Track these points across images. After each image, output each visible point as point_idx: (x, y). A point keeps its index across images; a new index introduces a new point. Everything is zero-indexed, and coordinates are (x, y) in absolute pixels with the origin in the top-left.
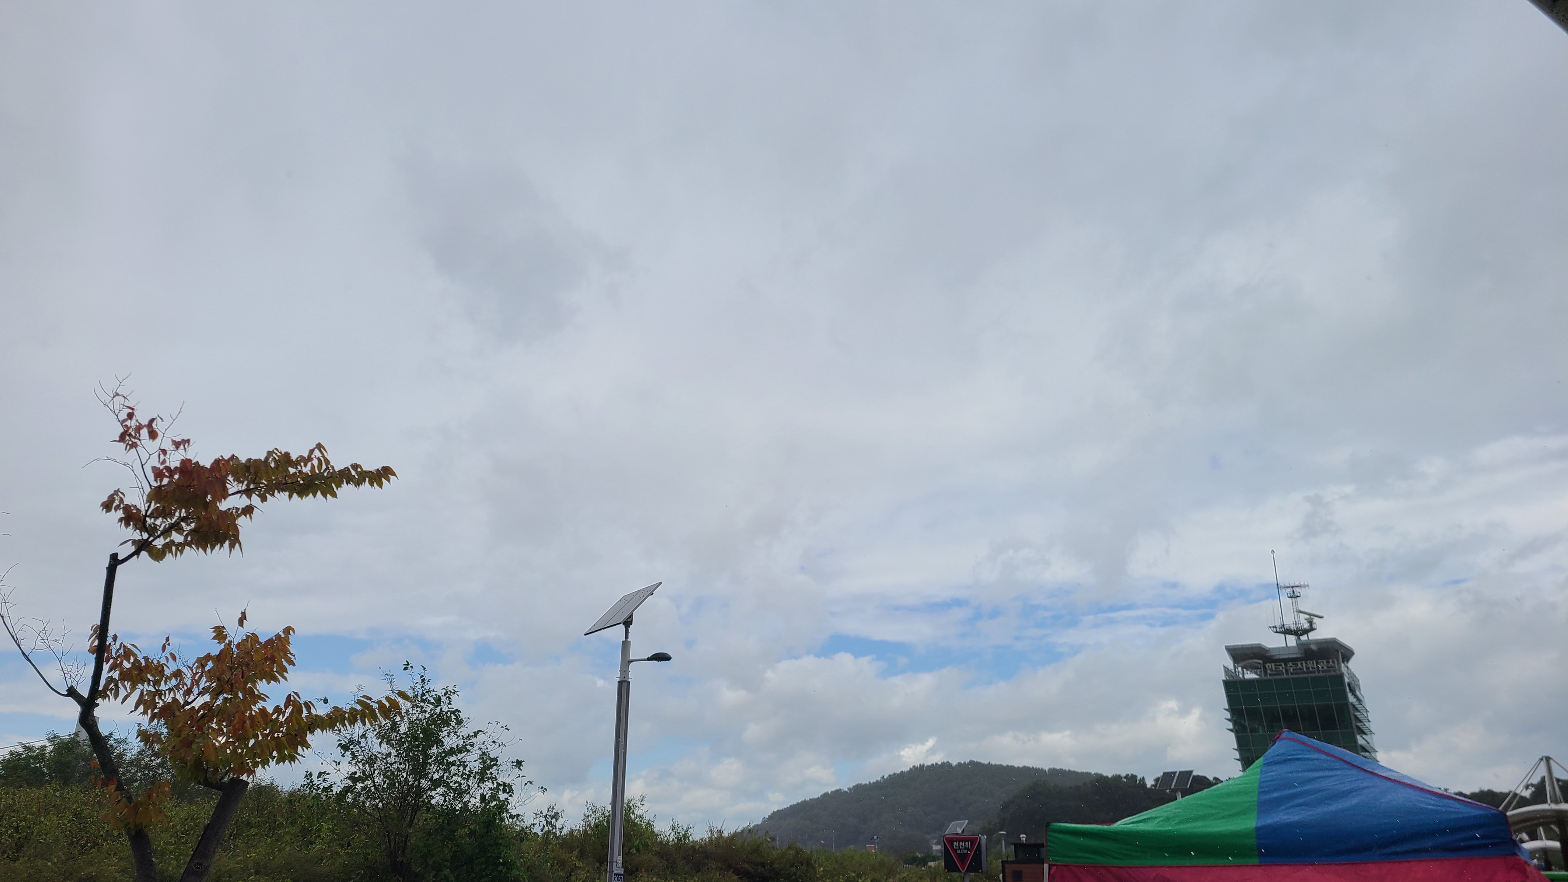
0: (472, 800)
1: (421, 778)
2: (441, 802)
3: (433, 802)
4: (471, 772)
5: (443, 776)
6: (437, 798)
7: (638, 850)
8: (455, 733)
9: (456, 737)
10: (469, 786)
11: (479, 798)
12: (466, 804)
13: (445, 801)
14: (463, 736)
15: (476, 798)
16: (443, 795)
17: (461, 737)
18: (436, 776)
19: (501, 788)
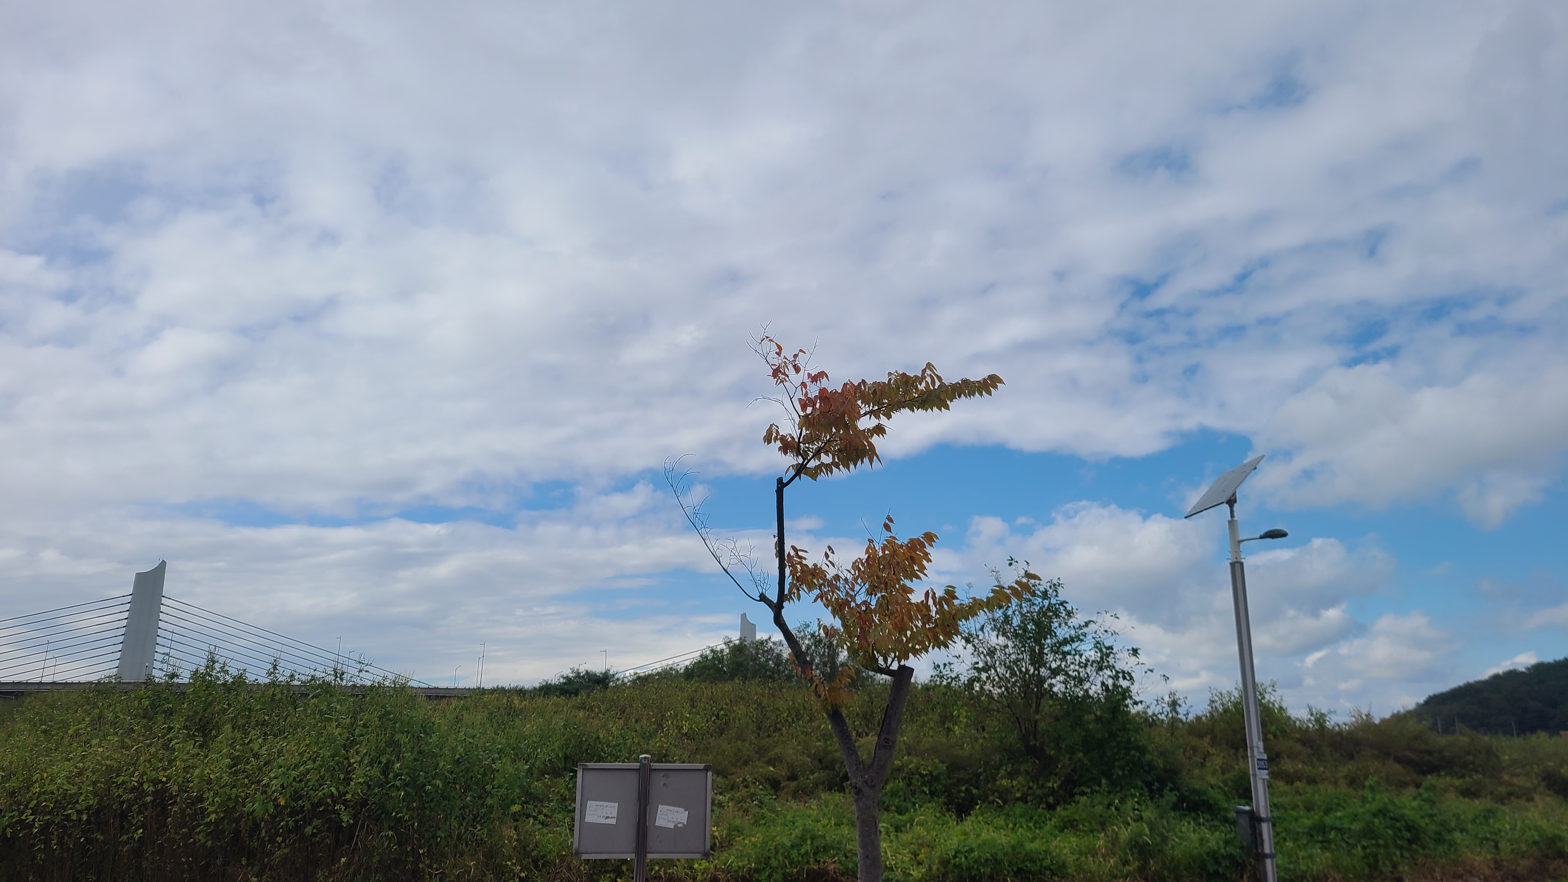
0: (1093, 687)
1: (1040, 666)
2: (1063, 690)
3: (1055, 689)
4: (1087, 660)
5: (1061, 665)
6: (1058, 685)
7: (1275, 736)
8: (1066, 624)
9: (1067, 627)
10: (1087, 674)
11: (1099, 685)
12: (1087, 691)
13: (1066, 688)
14: (1074, 627)
15: (1096, 685)
16: (1064, 683)
17: (1072, 627)
18: (1054, 665)
19: (1121, 675)
